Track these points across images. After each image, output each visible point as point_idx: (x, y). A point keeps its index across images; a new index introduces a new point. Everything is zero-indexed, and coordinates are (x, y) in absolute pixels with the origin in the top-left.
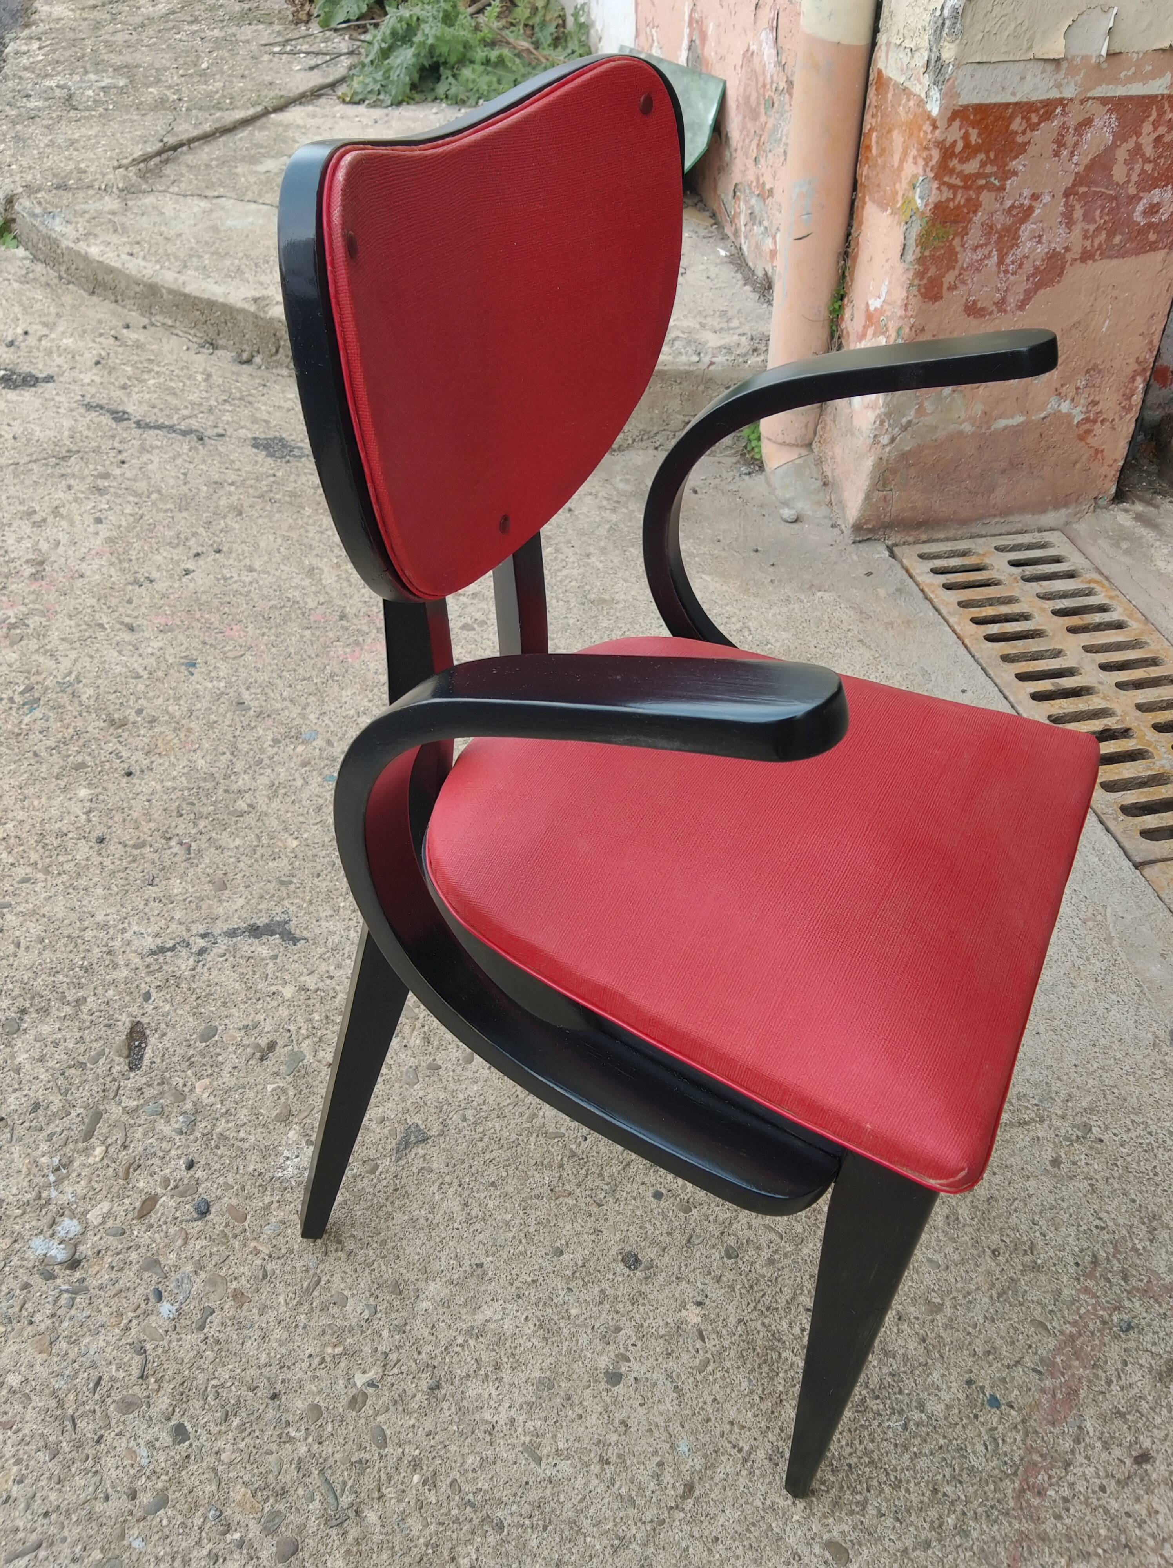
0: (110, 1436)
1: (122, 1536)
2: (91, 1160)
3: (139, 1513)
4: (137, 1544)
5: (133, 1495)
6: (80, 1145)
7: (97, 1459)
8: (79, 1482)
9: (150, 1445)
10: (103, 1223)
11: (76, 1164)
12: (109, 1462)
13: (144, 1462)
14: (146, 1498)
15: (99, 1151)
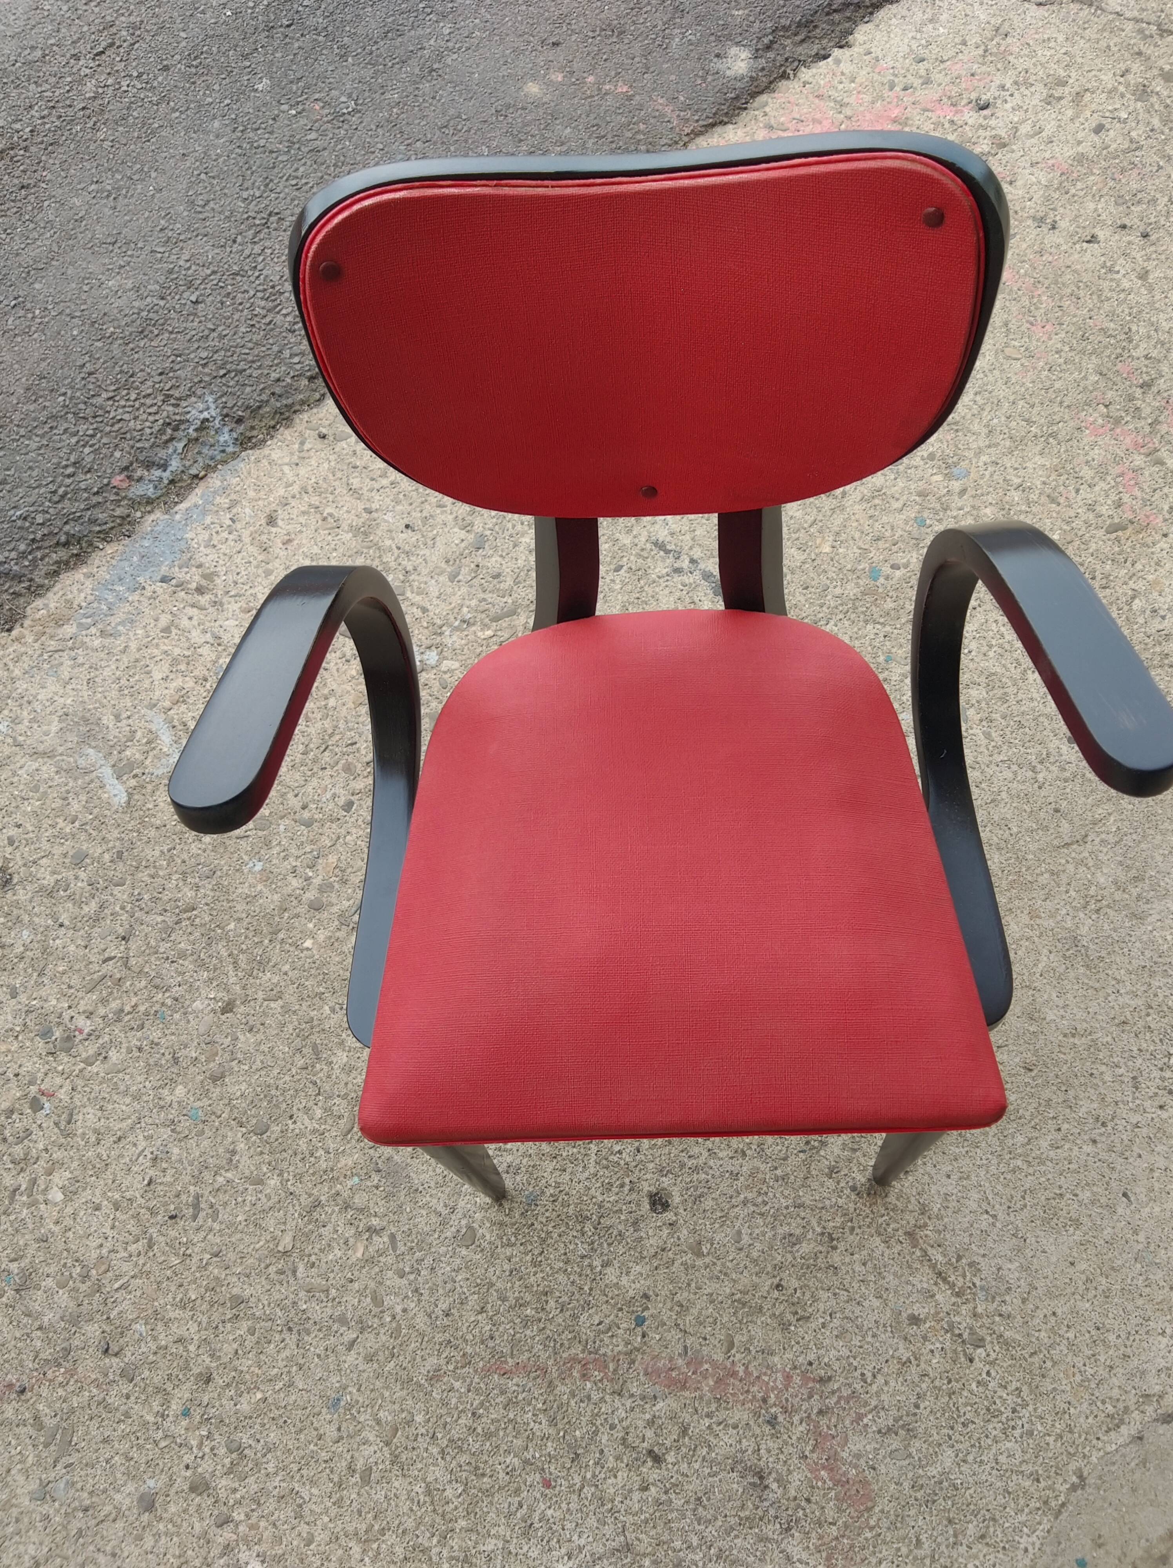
0: (328, 772)
1: (282, 818)
2: (480, 634)
3: (297, 817)
4: (282, 828)
5: (304, 808)
6: (487, 621)
7: (313, 775)
8: (297, 776)
9: (334, 796)
10: (445, 673)
11: (474, 628)
12: (314, 782)
13: (324, 799)
14: (306, 815)
15: (489, 633)
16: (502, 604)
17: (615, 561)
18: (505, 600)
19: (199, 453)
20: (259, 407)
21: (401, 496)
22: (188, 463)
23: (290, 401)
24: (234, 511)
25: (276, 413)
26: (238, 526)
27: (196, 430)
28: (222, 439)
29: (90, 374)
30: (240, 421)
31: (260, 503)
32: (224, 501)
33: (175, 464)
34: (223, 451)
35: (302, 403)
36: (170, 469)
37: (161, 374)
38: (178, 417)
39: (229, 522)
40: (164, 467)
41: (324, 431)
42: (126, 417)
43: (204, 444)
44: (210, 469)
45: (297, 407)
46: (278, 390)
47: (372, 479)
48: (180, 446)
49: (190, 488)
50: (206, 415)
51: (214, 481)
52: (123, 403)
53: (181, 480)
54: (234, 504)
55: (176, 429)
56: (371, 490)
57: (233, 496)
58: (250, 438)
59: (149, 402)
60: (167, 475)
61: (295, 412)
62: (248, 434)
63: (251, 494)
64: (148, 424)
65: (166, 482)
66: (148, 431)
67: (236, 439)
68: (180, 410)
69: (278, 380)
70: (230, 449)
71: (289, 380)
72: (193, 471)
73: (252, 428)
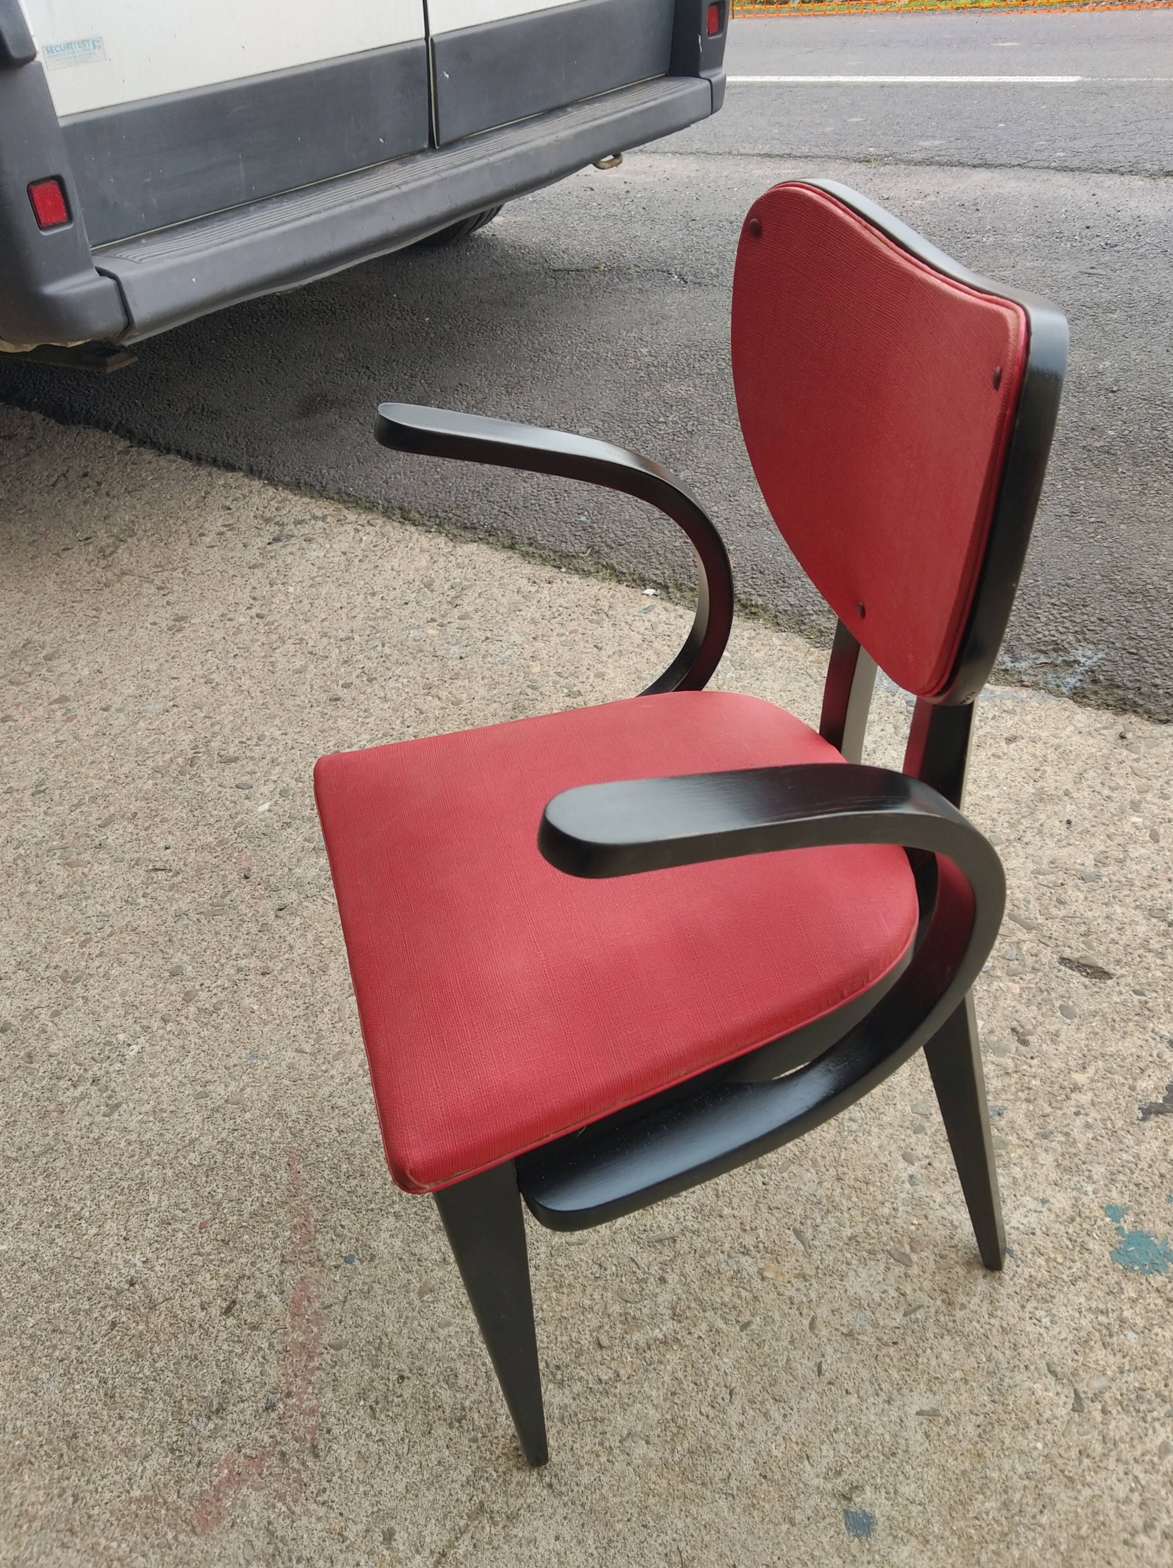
16: (1032, 916)
17: (1146, 987)
18: (1039, 917)
19: (1045, 673)
20: (1118, 687)
21: (1099, 808)
22: (1030, 671)
23: (1141, 702)
24: (1004, 715)
25: (1122, 699)
26: (992, 723)
27: (1064, 661)
28: (1069, 680)
29: (1067, 585)
30: (1095, 681)
31: (1024, 726)
32: (1009, 704)
33: (1023, 665)
34: (1058, 686)
35: (1148, 712)
36: (1017, 664)
37: (1101, 620)
38: (1067, 646)
39: (990, 716)
40: (1015, 659)
41: (1129, 735)
42: (1043, 619)
43: (1056, 672)
44: (1035, 686)
45: (1140, 710)
46: (1144, 689)
47: (1103, 784)
48: (1043, 659)
49: (1009, 683)
50: (1083, 660)
51: (1024, 693)
52: (1054, 612)
53: (1012, 675)
54: (1012, 712)
55: (1055, 650)
56: (1090, 787)
57: (1018, 709)
58: (1085, 697)
59: (1068, 624)
60: (1010, 665)
61: (1135, 712)
62: (1088, 693)
63: (1029, 718)
64: (1047, 633)
65: (1003, 667)
66: (1040, 636)
67: (1075, 688)
68: (1077, 645)
69: (1156, 686)
70: (1064, 689)
71: (1161, 692)
72: (1024, 678)
73: (1096, 693)
